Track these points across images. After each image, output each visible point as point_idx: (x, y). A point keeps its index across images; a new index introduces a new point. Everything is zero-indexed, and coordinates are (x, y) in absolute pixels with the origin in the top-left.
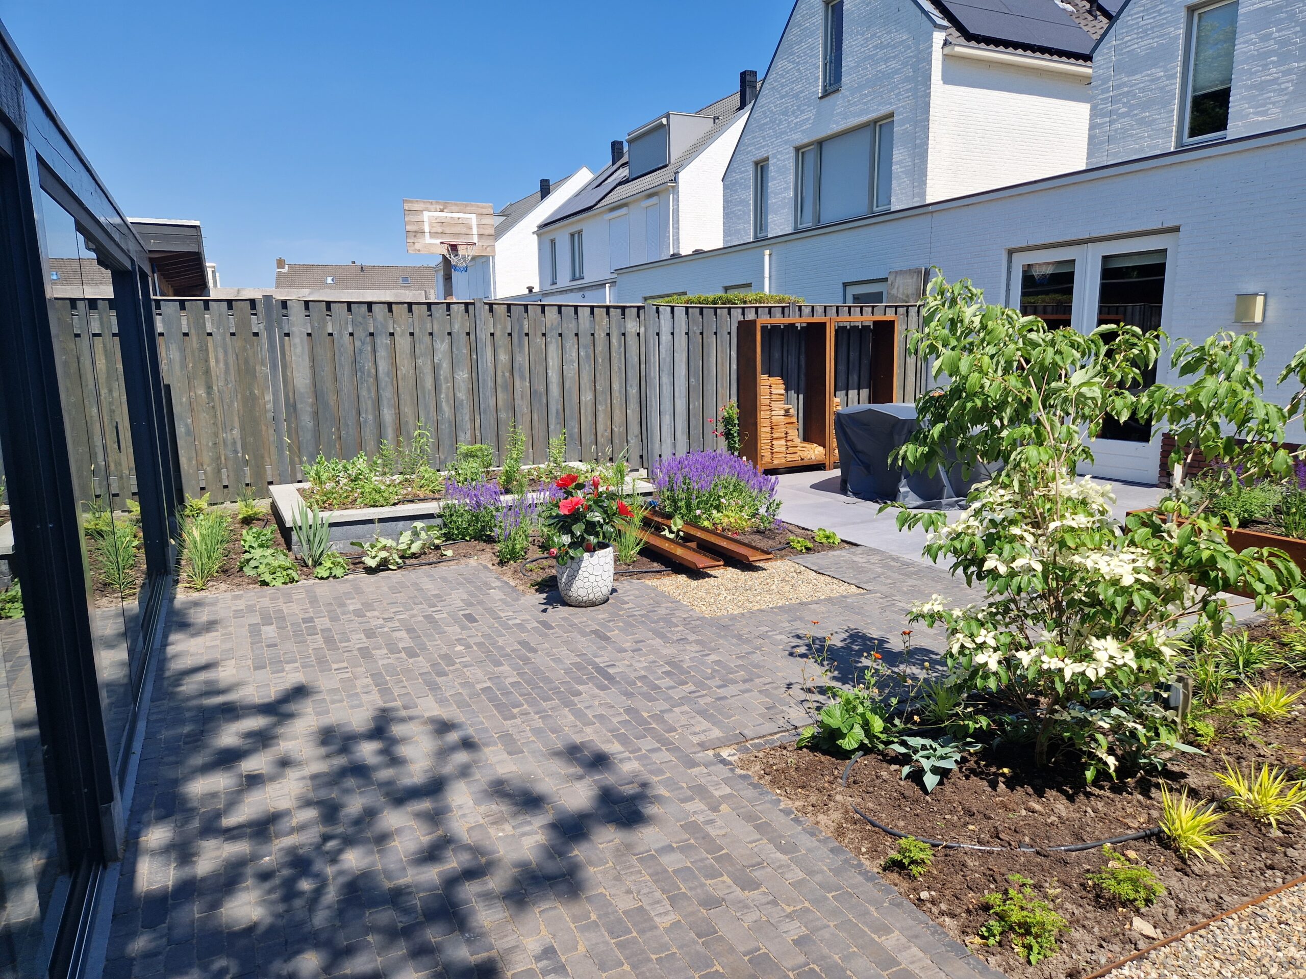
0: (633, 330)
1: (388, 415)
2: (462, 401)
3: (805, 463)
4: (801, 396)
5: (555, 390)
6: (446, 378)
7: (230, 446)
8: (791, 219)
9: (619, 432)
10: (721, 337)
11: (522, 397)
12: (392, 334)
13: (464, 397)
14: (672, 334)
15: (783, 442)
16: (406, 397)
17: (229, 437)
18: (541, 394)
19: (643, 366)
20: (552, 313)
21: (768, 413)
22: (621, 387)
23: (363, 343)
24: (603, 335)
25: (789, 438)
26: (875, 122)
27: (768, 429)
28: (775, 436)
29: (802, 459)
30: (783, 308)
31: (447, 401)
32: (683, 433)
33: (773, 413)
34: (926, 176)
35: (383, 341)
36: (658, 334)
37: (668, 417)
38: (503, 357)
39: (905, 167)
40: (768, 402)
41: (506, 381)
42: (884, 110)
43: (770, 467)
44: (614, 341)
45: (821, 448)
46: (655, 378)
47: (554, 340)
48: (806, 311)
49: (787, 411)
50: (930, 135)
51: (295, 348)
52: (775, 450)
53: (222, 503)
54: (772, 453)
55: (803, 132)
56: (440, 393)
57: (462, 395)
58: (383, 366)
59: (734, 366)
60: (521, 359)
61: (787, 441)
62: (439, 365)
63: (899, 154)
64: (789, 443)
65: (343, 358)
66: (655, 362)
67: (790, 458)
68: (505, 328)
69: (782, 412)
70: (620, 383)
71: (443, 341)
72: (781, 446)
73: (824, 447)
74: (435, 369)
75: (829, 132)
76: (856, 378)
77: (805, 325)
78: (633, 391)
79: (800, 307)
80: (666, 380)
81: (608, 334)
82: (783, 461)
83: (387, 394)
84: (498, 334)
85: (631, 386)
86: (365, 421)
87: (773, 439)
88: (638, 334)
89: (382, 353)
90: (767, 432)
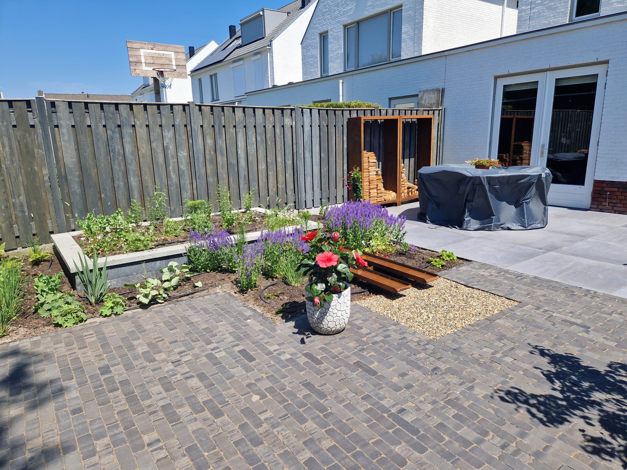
0: (289, 124)
1: (134, 182)
2: (184, 171)
3: (387, 202)
4: (380, 163)
5: (243, 162)
6: (172, 156)
7: (18, 209)
8: (342, 65)
9: (282, 187)
10: (338, 128)
11: (222, 167)
12: (134, 126)
13: (185, 169)
14: (311, 126)
15: (375, 191)
16: (146, 169)
17: (17, 202)
18: (234, 165)
19: (295, 146)
20: (239, 113)
21: (367, 173)
22: (282, 160)
23: (113, 132)
24: (271, 127)
25: (378, 188)
26: (391, 10)
27: (368, 183)
28: (371, 187)
29: (385, 200)
30: (371, 110)
31: (174, 171)
32: (318, 187)
33: (370, 173)
34: (422, 40)
35: (127, 131)
36: (303, 126)
37: (309, 178)
38: (210, 142)
39: (409, 36)
40: (367, 167)
41: (212, 157)
42: (396, 4)
44: (278, 131)
45: (394, 193)
46: (301, 154)
47: (241, 130)
48: (383, 112)
49: (377, 172)
50: (424, 17)
51: (64, 136)
52: (371, 196)
53: (16, 249)
55: (348, 16)
56: (169, 166)
57: (184, 167)
58: (128, 148)
59: (345, 146)
60: (221, 143)
61: (377, 190)
62: (168, 148)
63: (405, 28)
64: (379, 191)
65: (99, 143)
66: (301, 144)
67: (379, 200)
68: (210, 122)
69: (375, 173)
70: (282, 158)
71: (169, 131)
72: (374, 193)
73: (396, 192)
74: (165, 150)
75: (364, 16)
76: (408, 151)
77: (383, 121)
78: (289, 162)
79: (380, 110)
80: (308, 155)
81: (274, 126)
82: (375, 202)
83: (133, 167)
84: (205, 126)
85: (288, 159)
86: (118, 187)
87: (370, 189)
88: (292, 126)
89: (127, 139)
90: (366, 185)
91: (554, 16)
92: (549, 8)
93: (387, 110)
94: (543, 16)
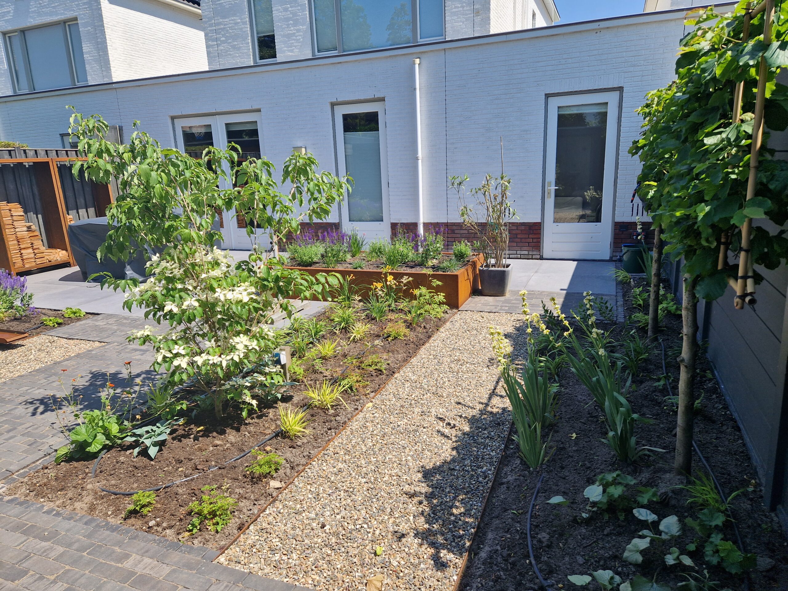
3: (53, 263)
4: (40, 216)
8: (9, 85)
15: (30, 250)
21: (13, 230)
25: (35, 247)
26: (65, 22)
27: (16, 242)
28: (22, 246)
29: (50, 261)
30: (10, 151)
33: (17, 230)
34: (109, 64)
39: (93, 56)
40: (10, 222)
42: (69, 15)
43: (23, 270)
45: (64, 252)
48: (31, 154)
49: (29, 227)
50: (107, 36)
52: (24, 257)
54: (23, 260)
55: (6, 21)
61: (33, 249)
63: (86, 47)
64: (35, 251)
67: (39, 261)
69: (25, 229)
72: (30, 253)
73: (67, 251)
75: (29, 25)
76: (83, 201)
77: (32, 164)
79: (25, 151)
82: (34, 264)
87: (21, 249)
90: (14, 245)
91: (239, 56)
92: (234, 47)
93: (36, 151)
94: (230, 55)
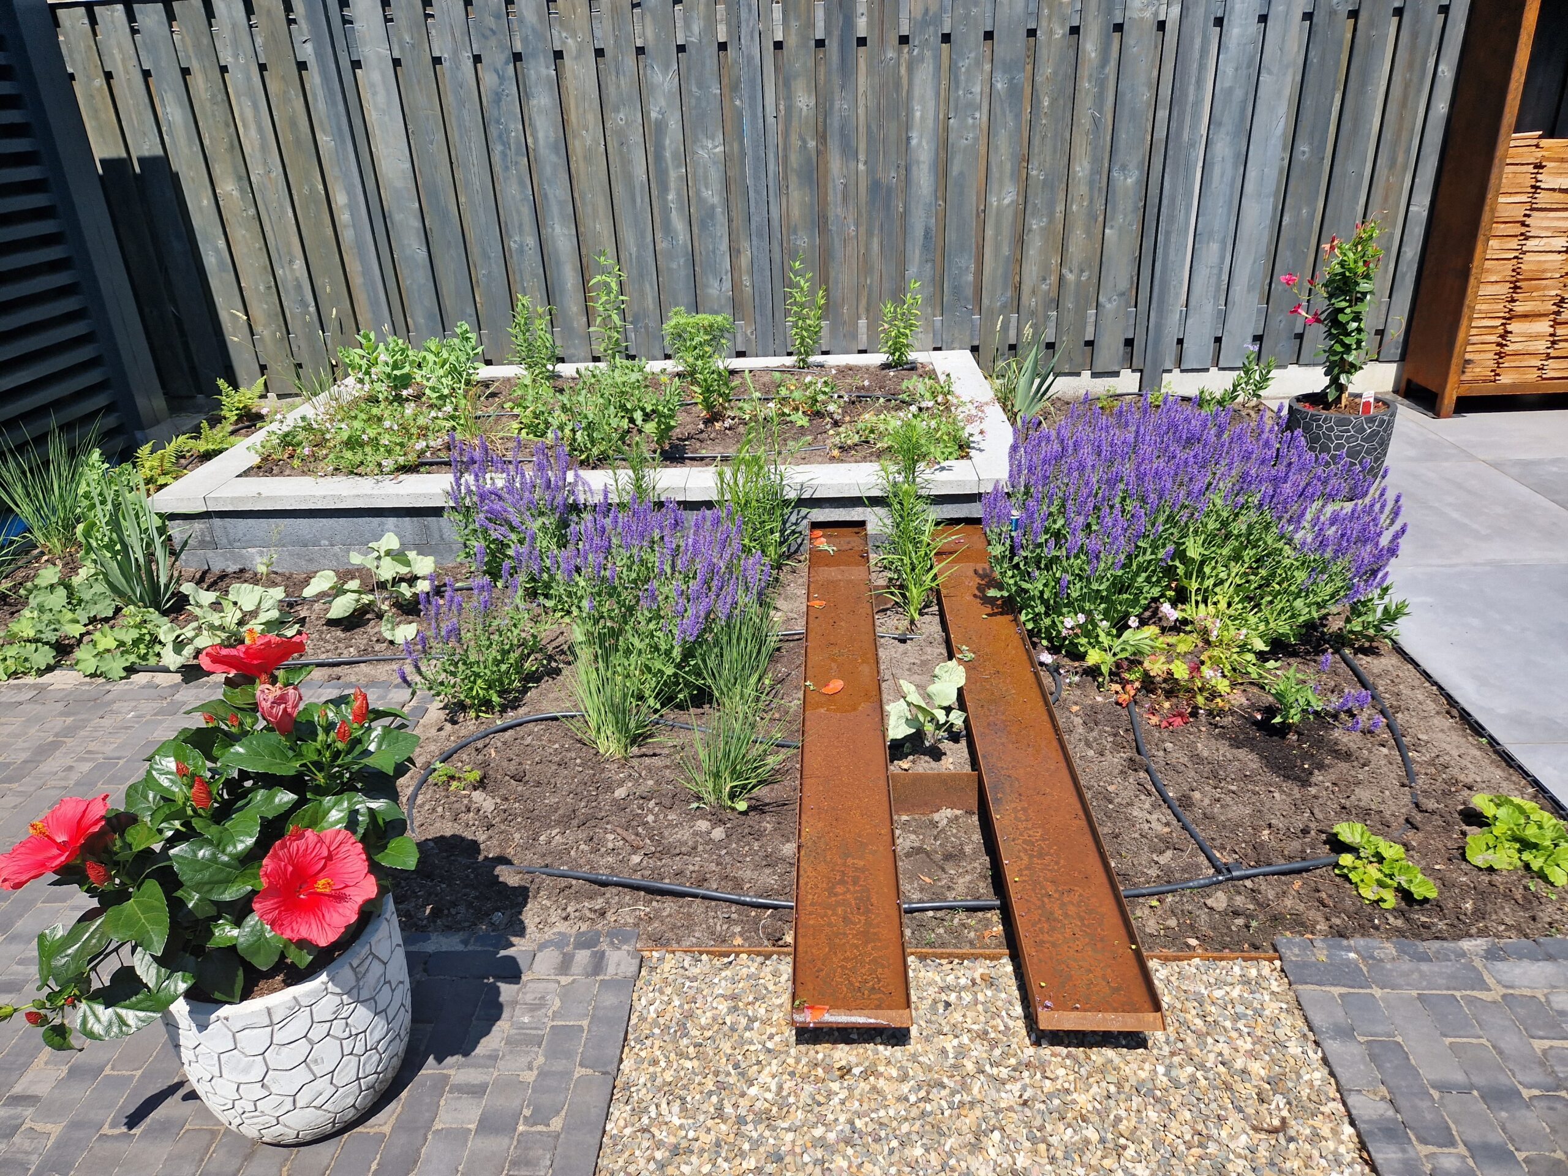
0: (1148, 14)
1: (561, 236)
5: (924, 180)
6: (675, 156)
7: (292, 294)
9: (1078, 282)
10: (1416, 20)
11: (845, 198)
12: (558, 55)
14: (1263, 19)
19: (1163, 114)
22: (1095, 171)
23: (502, 78)
24: (1060, 32)
32: (1250, 289)
33: (1531, 244)
35: (540, 70)
36: (1219, 22)
37: (1215, 247)
38: (804, 101)
41: (809, 160)
44: (1090, 47)
46: (1192, 144)
47: (928, 54)
51: (374, 94)
52: (1511, 348)
54: (1500, 355)
57: (712, 195)
58: (545, 130)
62: (660, 127)
65: (465, 112)
66: (1198, 103)
70: (1095, 160)
71: (666, 67)
78: (1128, 181)
80: (1223, 148)
81: (1075, 30)
83: (556, 192)
84: (792, 43)
85: (1123, 168)
86: (521, 251)
87: (1511, 317)
88: (1161, 26)
89: (542, 100)
